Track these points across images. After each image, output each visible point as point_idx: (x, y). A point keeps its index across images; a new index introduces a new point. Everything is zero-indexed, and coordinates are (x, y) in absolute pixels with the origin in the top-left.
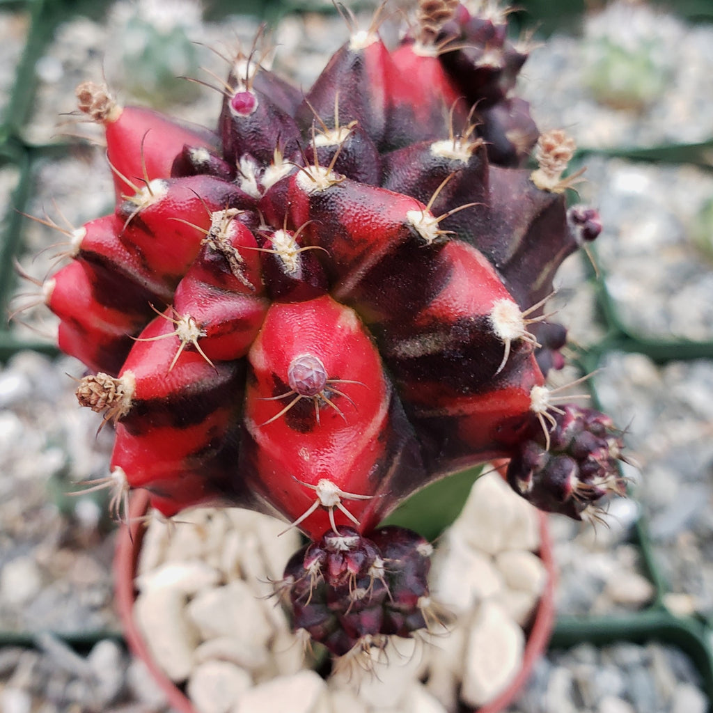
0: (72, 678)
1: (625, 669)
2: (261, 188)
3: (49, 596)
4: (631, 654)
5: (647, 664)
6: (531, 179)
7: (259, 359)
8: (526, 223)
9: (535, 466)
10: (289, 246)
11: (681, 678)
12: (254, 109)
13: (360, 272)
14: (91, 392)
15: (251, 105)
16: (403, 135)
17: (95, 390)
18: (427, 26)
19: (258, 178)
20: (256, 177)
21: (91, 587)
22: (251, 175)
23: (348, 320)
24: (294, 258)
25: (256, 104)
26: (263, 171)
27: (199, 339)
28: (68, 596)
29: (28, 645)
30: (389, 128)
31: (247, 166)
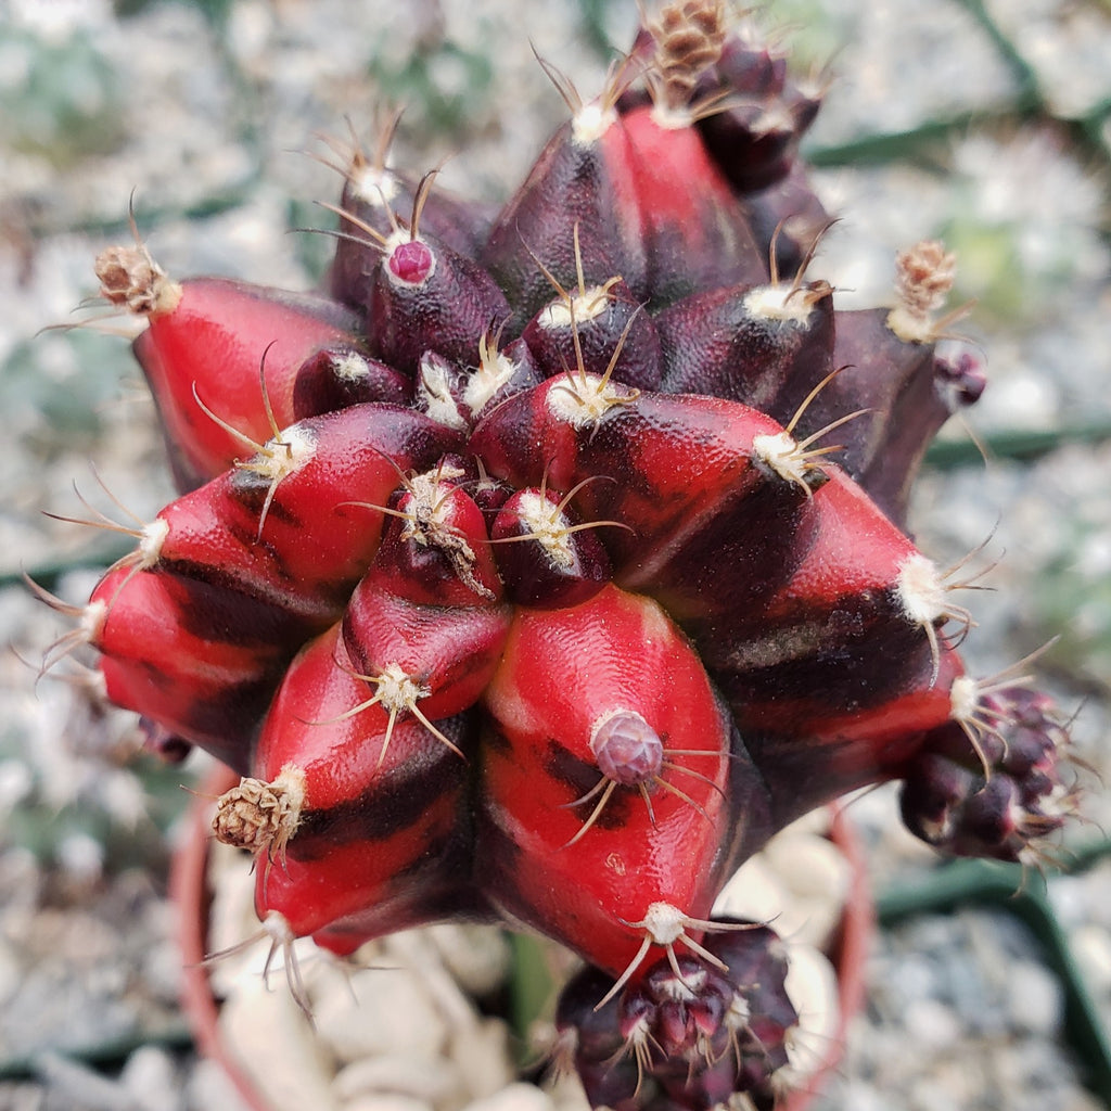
1: (933, 956)
2: (464, 410)
3: (36, 986)
4: (936, 932)
5: (962, 944)
6: (889, 326)
8: (888, 400)
9: (953, 798)
10: (552, 521)
11: (1014, 954)
12: (432, 272)
13: (674, 544)
14: (244, 822)
15: (426, 266)
16: (674, 276)
17: (250, 817)
18: (676, 77)
19: (457, 394)
20: (453, 393)
21: (100, 963)
22: (445, 392)
23: (655, 624)
24: (563, 541)
25: (434, 261)
26: (464, 381)
27: (419, 702)
28: (66, 983)
29: (23, 1075)
30: (653, 271)
31: (435, 375)
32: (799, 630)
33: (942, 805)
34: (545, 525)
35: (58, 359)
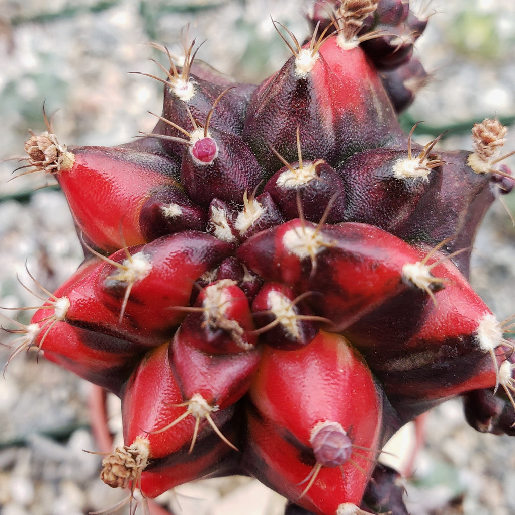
0: (59, 463)
2: (235, 232)
3: (27, 397)
6: (469, 164)
7: (266, 406)
8: (467, 205)
9: (494, 414)
10: (287, 310)
12: (216, 156)
13: (355, 318)
14: (117, 477)
15: (213, 153)
16: (351, 142)
17: (120, 475)
18: (352, 21)
19: (231, 224)
20: (229, 222)
21: (57, 386)
22: (225, 223)
23: (345, 355)
24: (294, 322)
25: (218, 149)
26: (236, 216)
28: (41, 395)
29: (21, 444)
30: (339, 142)
31: (219, 214)
32: (423, 354)
33: (488, 417)
34: (283, 313)
35: (28, 90)
